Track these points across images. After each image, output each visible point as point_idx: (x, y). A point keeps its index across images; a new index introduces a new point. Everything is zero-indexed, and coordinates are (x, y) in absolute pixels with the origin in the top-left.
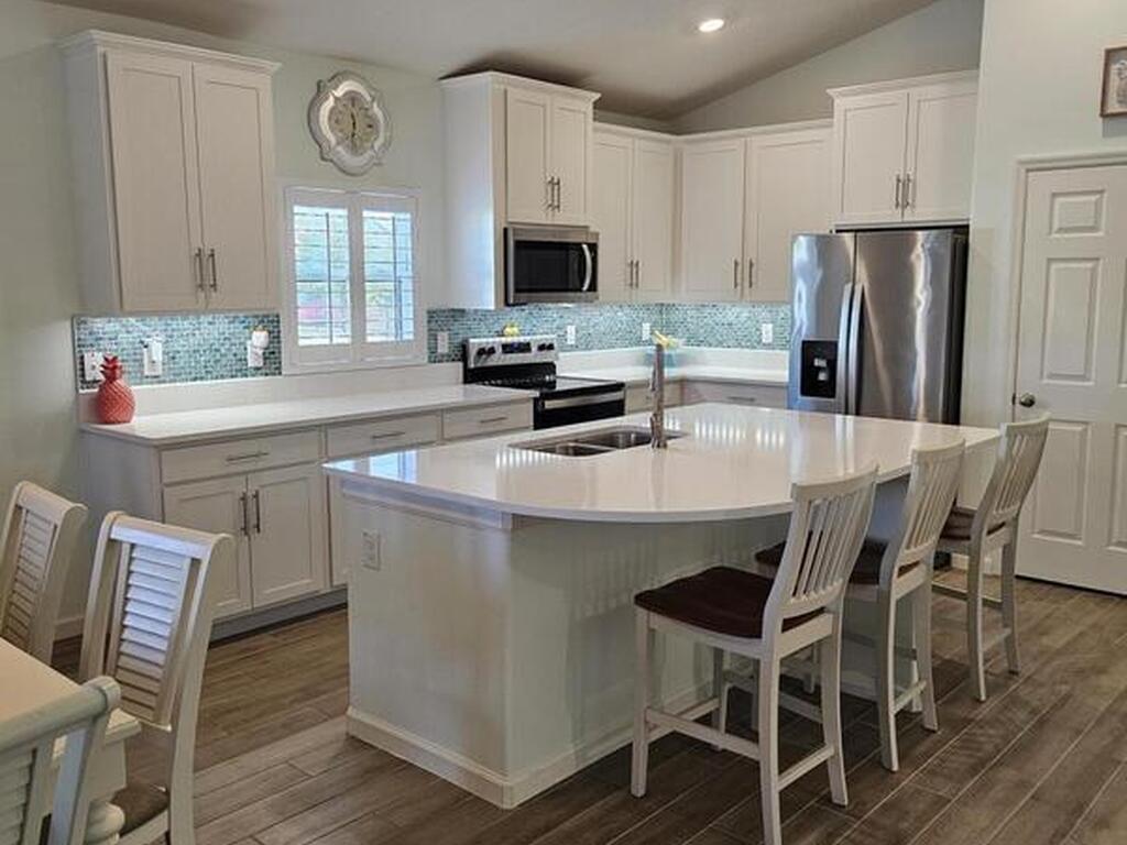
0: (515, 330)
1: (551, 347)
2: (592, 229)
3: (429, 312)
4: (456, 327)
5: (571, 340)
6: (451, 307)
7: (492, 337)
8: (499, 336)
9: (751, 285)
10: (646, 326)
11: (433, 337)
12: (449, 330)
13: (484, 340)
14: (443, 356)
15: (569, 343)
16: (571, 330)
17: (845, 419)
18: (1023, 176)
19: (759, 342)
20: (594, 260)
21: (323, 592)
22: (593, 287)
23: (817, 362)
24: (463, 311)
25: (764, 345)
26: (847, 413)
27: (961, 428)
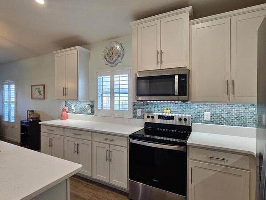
1: (186, 119)
11: (135, 111)
12: (141, 108)
14: (139, 116)
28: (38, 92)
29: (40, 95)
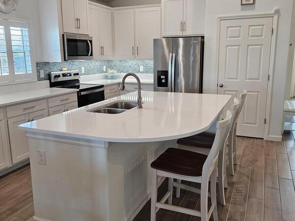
0: (66, 69)
1: (78, 74)
2: (90, 36)
3: (36, 63)
4: (46, 68)
5: (83, 72)
6: (44, 61)
7: (59, 71)
8: (61, 71)
9: (138, 54)
10: (105, 67)
11: (38, 72)
12: (44, 69)
13: (57, 72)
14: (42, 78)
15: (82, 73)
16: (83, 68)
17: (171, 93)
18: (219, 22)
19: (139, 71)
20: (92, 45)
21: (9, 167)
22: (91, 55)
23: (162, 77)
24: (48, 63)
25: (141, 72)
26: (171, 92)
27: (203, 94)
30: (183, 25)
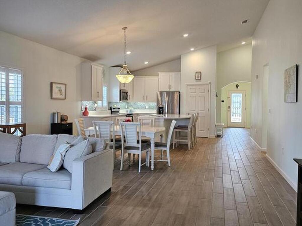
1: (120, 108)
2: (127, 90)
9: (146, 99)
12: (110, 105)
13: (114, 107)
14: (109, 109)
18: (187, 86)
19: (145, 108)
23: (161, 110)
28: (59, 91)
29: (61, 94)
30: (170, 87)
